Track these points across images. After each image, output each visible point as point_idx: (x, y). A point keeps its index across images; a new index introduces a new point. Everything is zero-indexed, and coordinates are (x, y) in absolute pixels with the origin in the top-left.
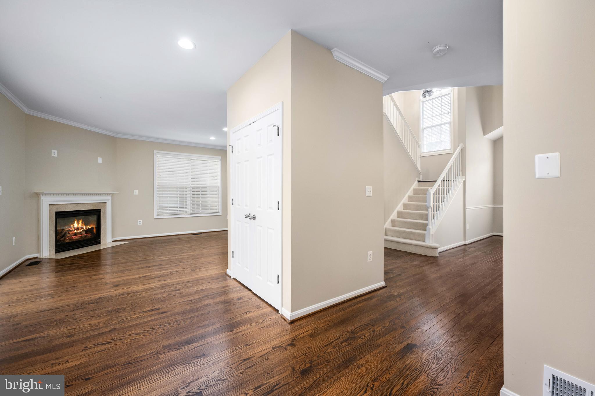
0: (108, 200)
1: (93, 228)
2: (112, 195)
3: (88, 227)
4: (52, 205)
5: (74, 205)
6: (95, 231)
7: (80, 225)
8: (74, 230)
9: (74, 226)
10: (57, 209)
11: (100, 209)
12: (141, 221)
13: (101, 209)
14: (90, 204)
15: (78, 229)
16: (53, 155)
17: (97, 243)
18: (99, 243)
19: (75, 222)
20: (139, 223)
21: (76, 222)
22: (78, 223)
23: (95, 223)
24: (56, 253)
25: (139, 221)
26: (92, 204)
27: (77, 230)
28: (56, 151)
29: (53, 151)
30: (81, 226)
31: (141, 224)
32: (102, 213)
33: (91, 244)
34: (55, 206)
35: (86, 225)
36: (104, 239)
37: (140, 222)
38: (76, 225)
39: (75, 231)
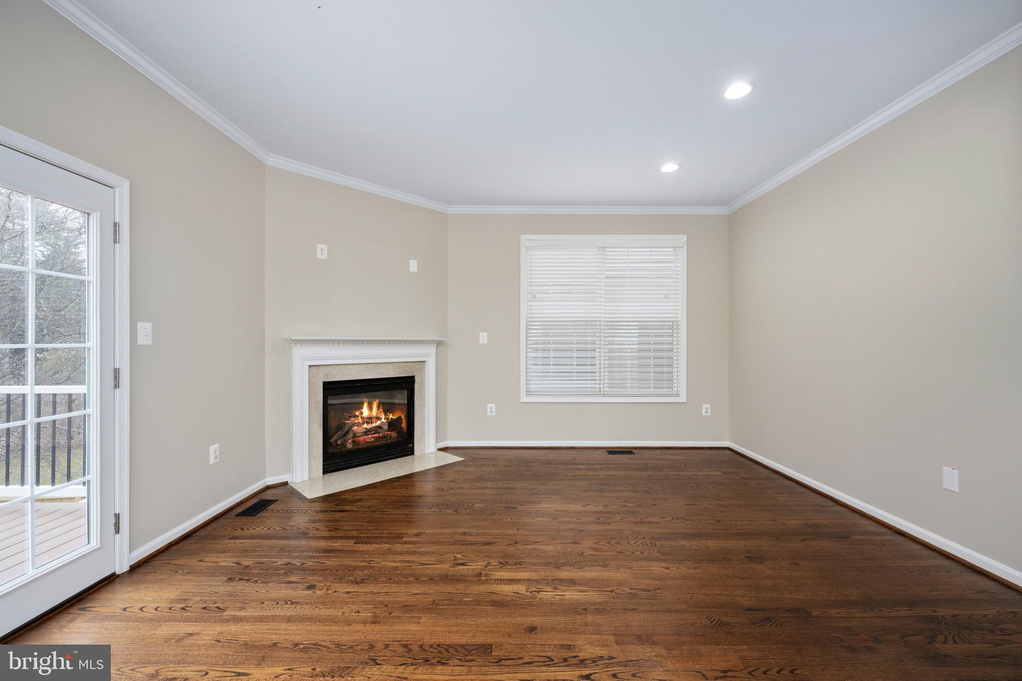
0: (428, 355)
1: (400, 418)
2: (439, 344)
3: (391, 416)
4: (316, 367)
5: (361, 368)
6: (404, 425)
7: (374, 412)
8: (363, 424)
9: (361, 413)
10: (327, 375)
11: (413, 377)
12: (493, 405)
13: (416, 377)
14: (393, 364)
15: (369, 420)
16: (319, 256)
17: (406, 452)
18: (411, 452)
19: (363, 405)
20: (489, 410)
21: (365, 405)
22: (370, 408)
23: (405, 408)
24: (324, 473)
25: (489, 405)
26: (396, 364)
27: (368, 423)
28: (325, 247)
29: (319, 246)
30: (377, 414)
31: (494, 414)
32: (416, 386)
33: (393, 454)
34: (322, 370)
35: (386, 412)
36: (421, 444)
37: (491, 408)
38: (365, 412)
39: (365, 426)
